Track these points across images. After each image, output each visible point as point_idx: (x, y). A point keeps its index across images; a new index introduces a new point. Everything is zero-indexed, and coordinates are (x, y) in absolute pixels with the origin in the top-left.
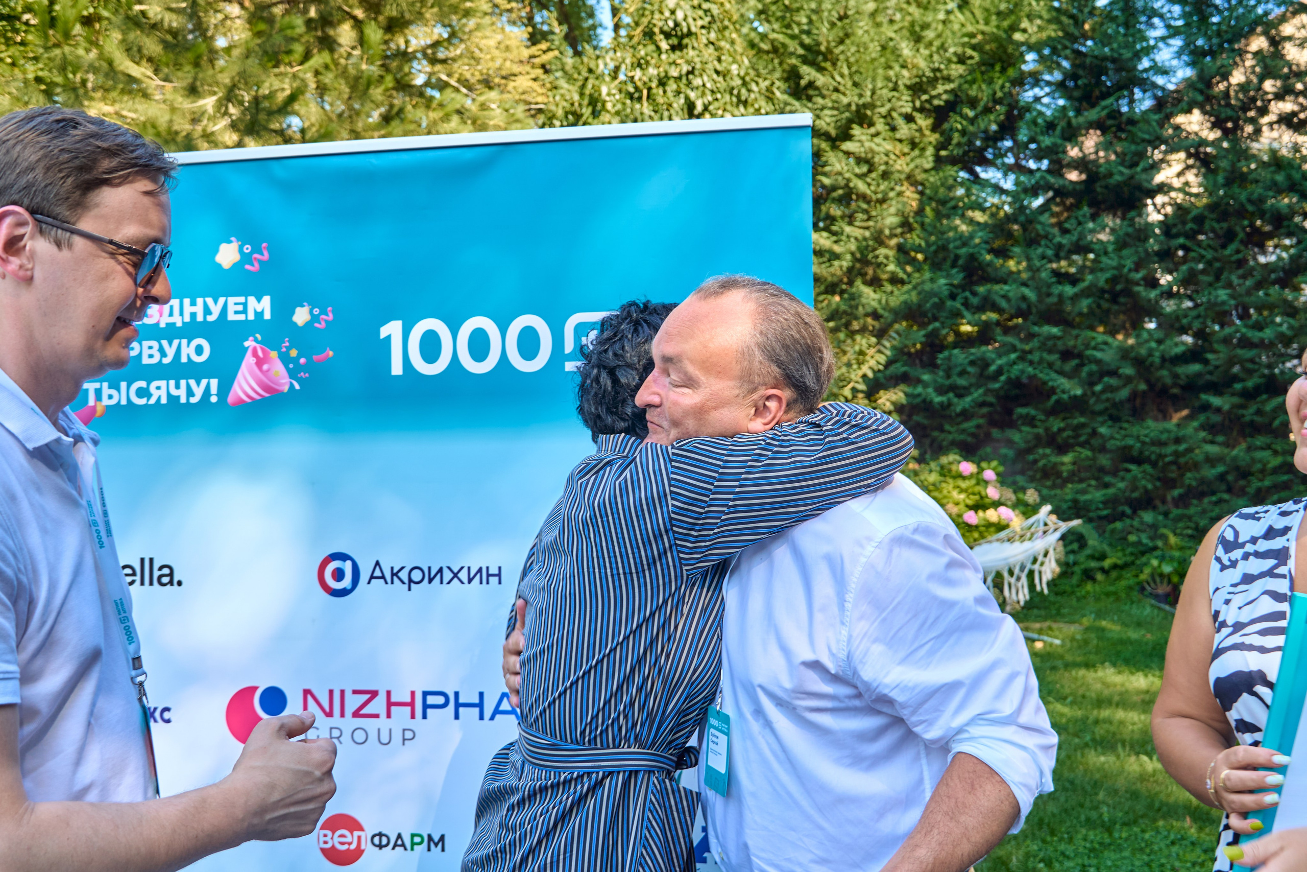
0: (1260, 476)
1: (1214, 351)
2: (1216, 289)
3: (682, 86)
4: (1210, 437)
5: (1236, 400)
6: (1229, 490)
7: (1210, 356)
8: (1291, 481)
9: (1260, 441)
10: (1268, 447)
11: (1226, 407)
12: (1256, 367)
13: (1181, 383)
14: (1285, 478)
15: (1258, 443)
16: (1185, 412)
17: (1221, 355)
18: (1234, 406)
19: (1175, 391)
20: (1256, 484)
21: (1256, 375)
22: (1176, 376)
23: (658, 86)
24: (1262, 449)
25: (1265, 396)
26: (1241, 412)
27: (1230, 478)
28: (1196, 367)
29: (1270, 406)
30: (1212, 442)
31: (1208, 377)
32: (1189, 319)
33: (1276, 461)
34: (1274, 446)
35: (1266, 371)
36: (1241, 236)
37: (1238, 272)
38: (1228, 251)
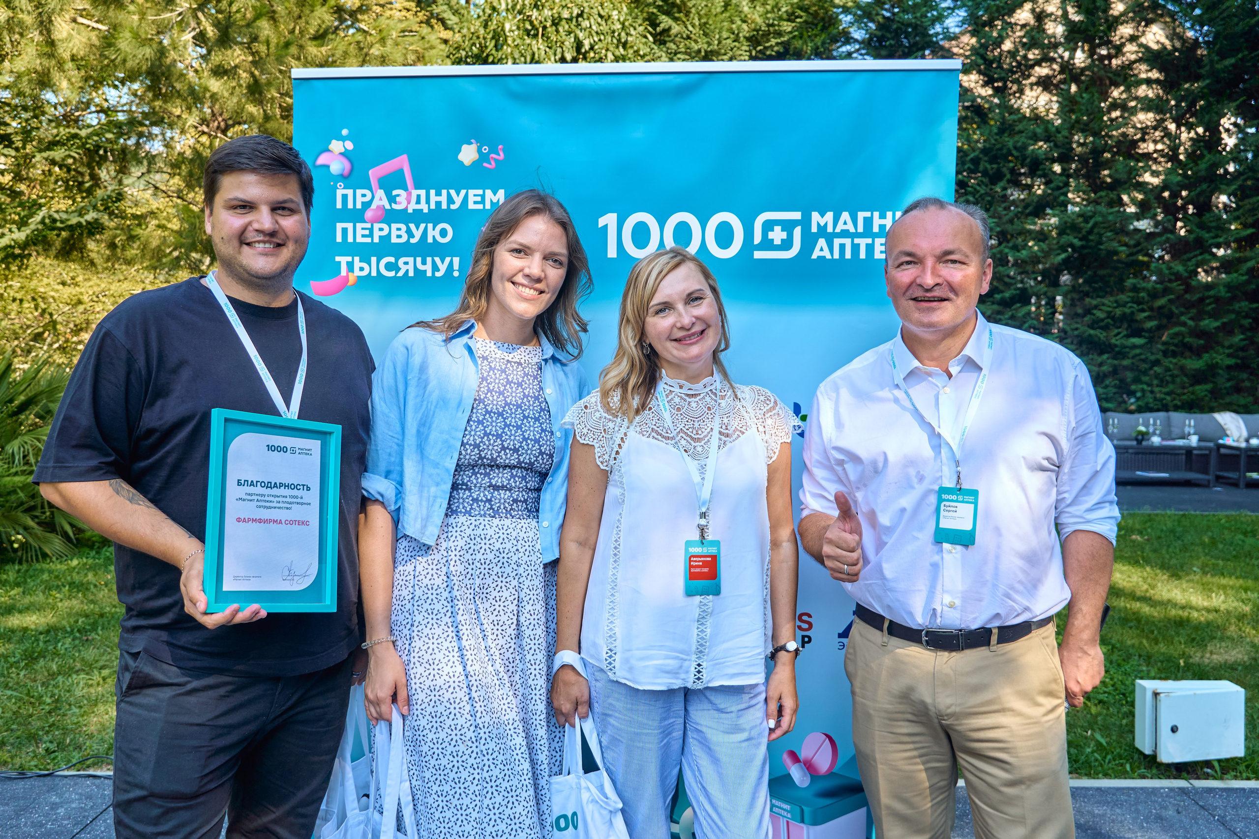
5: (995, 307)
26: (999, 317)
35: (1020, 285)
36: (1008, 176)
37: (1004, 205)
38: (998, 189)
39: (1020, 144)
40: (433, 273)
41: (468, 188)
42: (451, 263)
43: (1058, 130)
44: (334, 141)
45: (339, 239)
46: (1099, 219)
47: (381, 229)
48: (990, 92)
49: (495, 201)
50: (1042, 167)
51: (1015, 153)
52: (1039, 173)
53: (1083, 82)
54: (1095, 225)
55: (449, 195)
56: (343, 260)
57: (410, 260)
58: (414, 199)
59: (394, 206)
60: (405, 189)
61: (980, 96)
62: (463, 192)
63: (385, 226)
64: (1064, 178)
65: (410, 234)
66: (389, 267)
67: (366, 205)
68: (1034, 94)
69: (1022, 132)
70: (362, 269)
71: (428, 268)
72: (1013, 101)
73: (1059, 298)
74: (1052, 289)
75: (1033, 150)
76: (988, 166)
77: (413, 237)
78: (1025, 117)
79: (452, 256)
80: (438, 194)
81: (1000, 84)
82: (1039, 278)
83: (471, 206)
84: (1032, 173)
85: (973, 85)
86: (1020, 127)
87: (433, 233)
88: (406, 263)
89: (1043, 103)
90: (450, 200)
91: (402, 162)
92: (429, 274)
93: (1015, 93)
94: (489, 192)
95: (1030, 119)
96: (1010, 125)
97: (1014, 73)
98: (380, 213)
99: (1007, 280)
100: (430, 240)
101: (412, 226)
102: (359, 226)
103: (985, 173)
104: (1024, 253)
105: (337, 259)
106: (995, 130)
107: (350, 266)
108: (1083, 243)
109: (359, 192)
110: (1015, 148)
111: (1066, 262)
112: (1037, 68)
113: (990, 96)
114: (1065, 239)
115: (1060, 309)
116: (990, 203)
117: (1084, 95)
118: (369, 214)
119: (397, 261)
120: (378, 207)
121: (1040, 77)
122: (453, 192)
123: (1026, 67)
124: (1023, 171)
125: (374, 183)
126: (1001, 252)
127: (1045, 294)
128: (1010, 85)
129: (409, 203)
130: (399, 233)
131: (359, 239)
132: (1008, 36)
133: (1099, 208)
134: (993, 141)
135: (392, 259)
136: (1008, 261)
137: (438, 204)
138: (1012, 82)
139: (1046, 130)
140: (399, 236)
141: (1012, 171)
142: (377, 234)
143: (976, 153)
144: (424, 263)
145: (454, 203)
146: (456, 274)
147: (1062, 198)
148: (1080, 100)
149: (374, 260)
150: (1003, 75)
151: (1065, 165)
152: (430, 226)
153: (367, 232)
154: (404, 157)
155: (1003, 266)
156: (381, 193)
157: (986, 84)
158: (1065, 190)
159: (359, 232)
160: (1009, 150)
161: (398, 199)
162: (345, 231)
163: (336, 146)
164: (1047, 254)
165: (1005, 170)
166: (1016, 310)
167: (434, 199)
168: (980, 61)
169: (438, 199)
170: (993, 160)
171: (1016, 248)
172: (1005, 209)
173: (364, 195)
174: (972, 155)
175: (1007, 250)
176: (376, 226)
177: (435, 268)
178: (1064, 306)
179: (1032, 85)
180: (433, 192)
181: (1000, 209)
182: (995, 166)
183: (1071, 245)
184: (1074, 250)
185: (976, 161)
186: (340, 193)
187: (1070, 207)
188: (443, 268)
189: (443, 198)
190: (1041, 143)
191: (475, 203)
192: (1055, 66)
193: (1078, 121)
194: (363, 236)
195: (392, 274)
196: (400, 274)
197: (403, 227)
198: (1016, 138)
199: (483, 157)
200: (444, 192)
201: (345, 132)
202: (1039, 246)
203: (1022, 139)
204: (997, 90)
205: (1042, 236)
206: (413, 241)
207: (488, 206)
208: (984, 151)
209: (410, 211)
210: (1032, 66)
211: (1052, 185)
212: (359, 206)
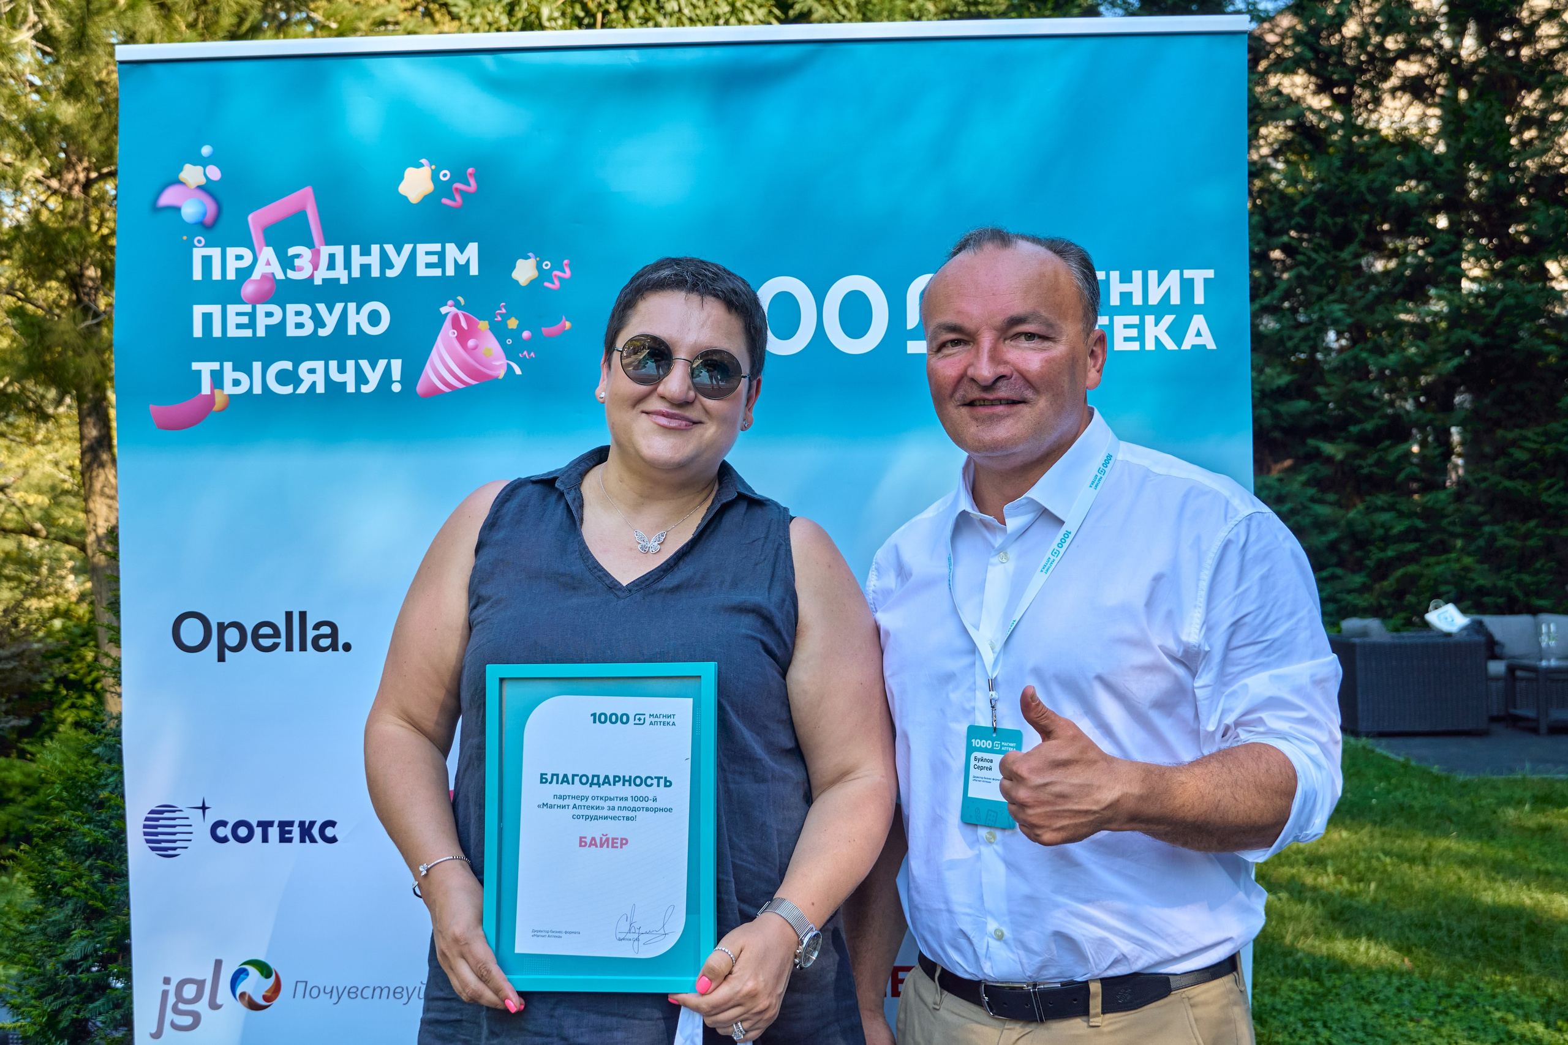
0: (1382, 544)
1: (1327, 385)
2: (1329, 303)
3: (651, 10)
4: (1319, 495)
5: (1351, 447)
6: (1341, 564)
7: (1321, 390)
8: (1417, 550)
9: (1382, 499)
10: (1391, 507)
11: (1340, 456)
12: (1377, 405)
13: (1284, 424)
14: (1412, 547)
15: (1379, 503)
16: (1288, 463)
17: (1335, 389)
18: (1350, 455)
19: (1277, 434)
20: (1376, 555)
21: (1376, 415)
22: (1276, 415)
23: (617, 10)
24: (1383, 509)
25: (1387, 443)
26: (1358, 462)
27: (1345, 547)
28: (1302, 404)
29: (1393, 456)
30: (1322, 502)
31: (1318, 417)
32: (1296, 340)
33: (1399, 527)
34: (1398, 507)
35: (1390, 411)
36: (1362, 235)
37: (1357, 282)
38: (1345, 255)
39: (1377, 184)
40: (358, 388)
41: (415, 242)
42: (388, 369)
43: (1438, 159)
44: (188, 167)
45: (198, 332)
46: (1510, 301)
47: (269, 315)
48: (1327, 102)
49: (462, 261)
50: (1416, 219)
51: (1371, 199)
52: (1411, 229)
53: (1474, 84)
54: (1506, 310)
55: (384, 256)
56: (205, 368)
57: (319, 365)
58: (324, 261)
59: (291, 274)
60: (310, 245)
61: (1310, 109)
62: (407, 248)
63: (275, 309)
64: (1453, 238)
65: (319, 322)
66: (283, 377)
67: (244, 274)
68: (1397, 104)
69: (1380, 165)
70: (236, 383)
71: (349, 378)
72: (1365, 115)
73: (1454, 430)
74: (1441, 416)
75: (1399, 194)
76: (1329, 221)
77: (323, 325)
78: (1384, 141)
79: (390, 357)
80: (365, 252)
81: (1342, 90)
82: (1422, 399)
83: (422, 271)
84: (1401, 230)
85: (1299, 92)
86: (1376, 158)
87: (357, 319)
88: (312, 371)
89: (1414, 119)
90: (386, 262)
91: (305, 198)
92: (351, 388)
93: (1367, 103)
94: (451, 249)
95: (1392, 145)
96: (1361, 155)
97: (1364, 72)
98: (267, 286)
99: (1368, 402)
100: (352, 331)
101: (322, 308)
102: (232, 309)
103: (1325, 231)
104: (1392, 358)
105: (195, 366)
106: (1337, 163)
107: (217, 378)
108: (1488, 340)
109: (232, 252)
110: (1370, 190)
111: (1459, 370)
112: (1401, 64)
113: (1328, 109)
114: (1459, 334)
115: (1458, 449)
116: (1336, 279)
117: (1478, 105)
118: (248, 289)
119: (296, 367)
120: (264, 277)
121: (1405, 78)
122: (390, 249)
123: (1384, 63)
124: (1386, 227)
125: (256, 236)
126: (1355, 358)
127: (1430, 422)
128: (1358, 90)
129: (316, 268)
130: (299, 319)
131: (232, 332)
132: (1351, 14)
133: (1510, 283)
134: (1334, 181)
135: (288, 365)
136: (1369, 372)
137: (365, 269)
138: (1364, 86)
139: (1419, 161)
140: (300, 326)
141: (1370, 228)
142: (262, 323)
143: (1309, 200)
144: (342, 370)
145: (391, 266)
146: (396, 388)
147: (1450, 269)
148: (1470, 112)
149: (257, 366)
150: (1347, 75)
151: (1455, 217)
152: (352, 306)
153: (245, 320)
154: (308, 190)
155: (1360, 380)
156: (268, 253)
157: (1320, 90)
158: (1454, 256)
159: (232, 320)
160: (1361, 193)
161: (297, 262)
162: (207, 318)
163: (192, 175)
164: (1430, 360)
165: (1356, 225)
166: (1385, 450)
167: (357, 260)
168: (1309, 55)
169: (365, 260)
170: (1338, 210)
171: (1379, 351)
172: (1359, 288)
173: (239, 258)
174: (1302, 204)
175: (1364, 355)
176: (261, 309)
177: (361, 378)
178: (1462, 443)
179: (1393, 91)
180: (355, 249)
181: (1350, 289)
182: (1340, 220)
183: (1469, 345)
184: (1474, 352)
185: (1309, 213)
186: (198, 254)
187: (1466, 285)
188: (374, 378)
189: (374, 260)
190: (1413, 183)
191: (429, 266)
192: (1430, 60)
193: (1470, 146)
194: (239, 326)
195: (288, 390)
196: (302, 389)
197: (306, 309)
198: (1371, 175)
199: (441, 189)
200: (375, 249)
201: (206, 150)
202: (1418, 347)
203: (1380, 177)
204: (1338, 100)
205: (1422, 331)
206: (323, 333)
207: (450, 271)
208: (1319, 195)
209: (318, 281)
210: (1393, 61)
211: (1433, 249)
212: (231, 276)
